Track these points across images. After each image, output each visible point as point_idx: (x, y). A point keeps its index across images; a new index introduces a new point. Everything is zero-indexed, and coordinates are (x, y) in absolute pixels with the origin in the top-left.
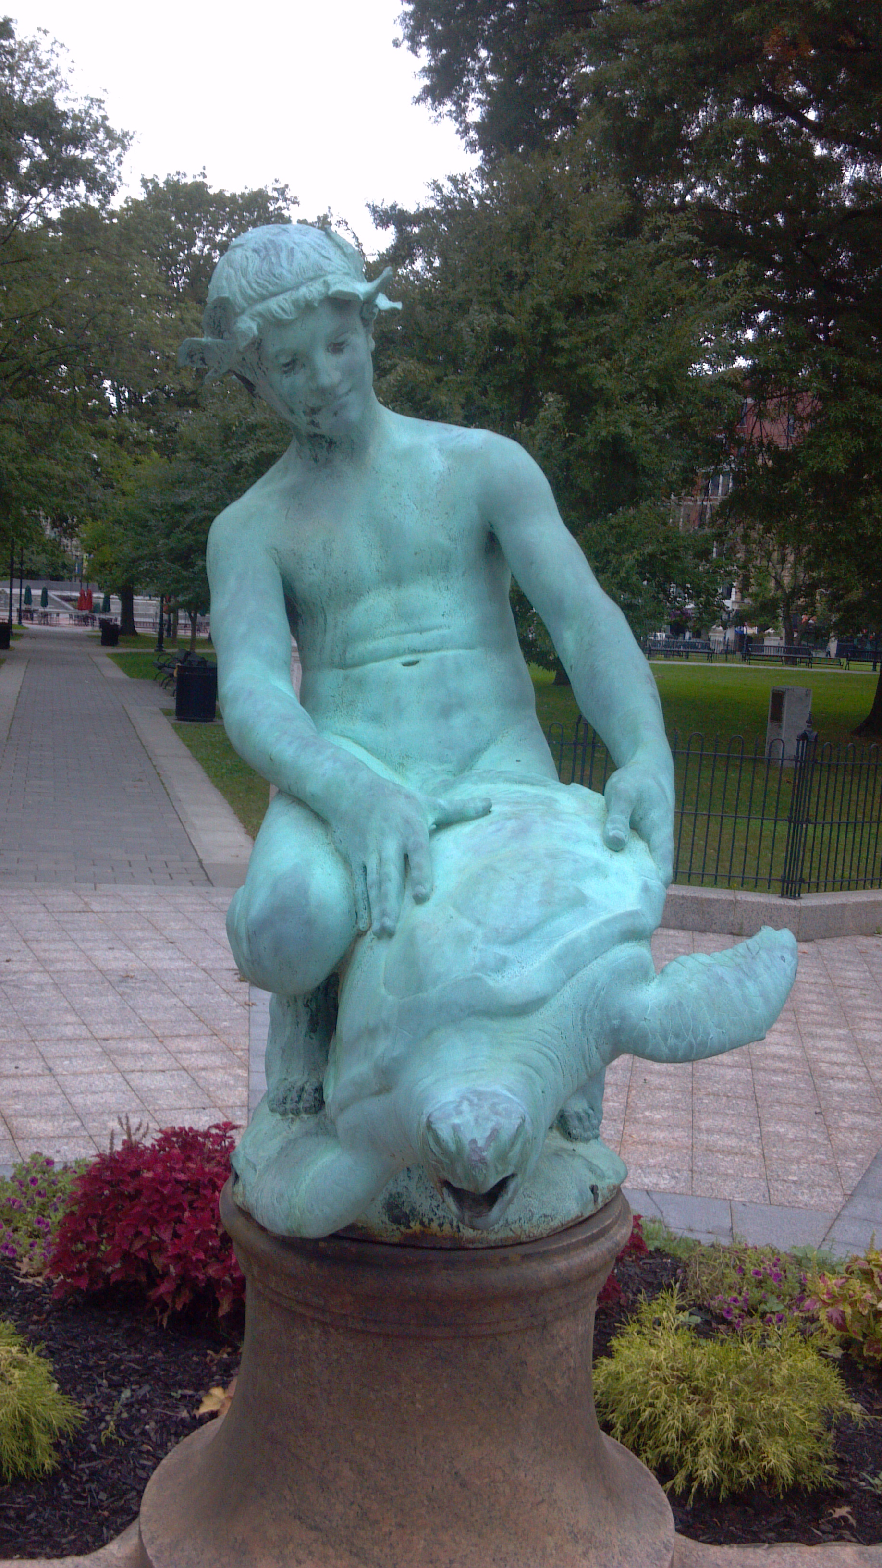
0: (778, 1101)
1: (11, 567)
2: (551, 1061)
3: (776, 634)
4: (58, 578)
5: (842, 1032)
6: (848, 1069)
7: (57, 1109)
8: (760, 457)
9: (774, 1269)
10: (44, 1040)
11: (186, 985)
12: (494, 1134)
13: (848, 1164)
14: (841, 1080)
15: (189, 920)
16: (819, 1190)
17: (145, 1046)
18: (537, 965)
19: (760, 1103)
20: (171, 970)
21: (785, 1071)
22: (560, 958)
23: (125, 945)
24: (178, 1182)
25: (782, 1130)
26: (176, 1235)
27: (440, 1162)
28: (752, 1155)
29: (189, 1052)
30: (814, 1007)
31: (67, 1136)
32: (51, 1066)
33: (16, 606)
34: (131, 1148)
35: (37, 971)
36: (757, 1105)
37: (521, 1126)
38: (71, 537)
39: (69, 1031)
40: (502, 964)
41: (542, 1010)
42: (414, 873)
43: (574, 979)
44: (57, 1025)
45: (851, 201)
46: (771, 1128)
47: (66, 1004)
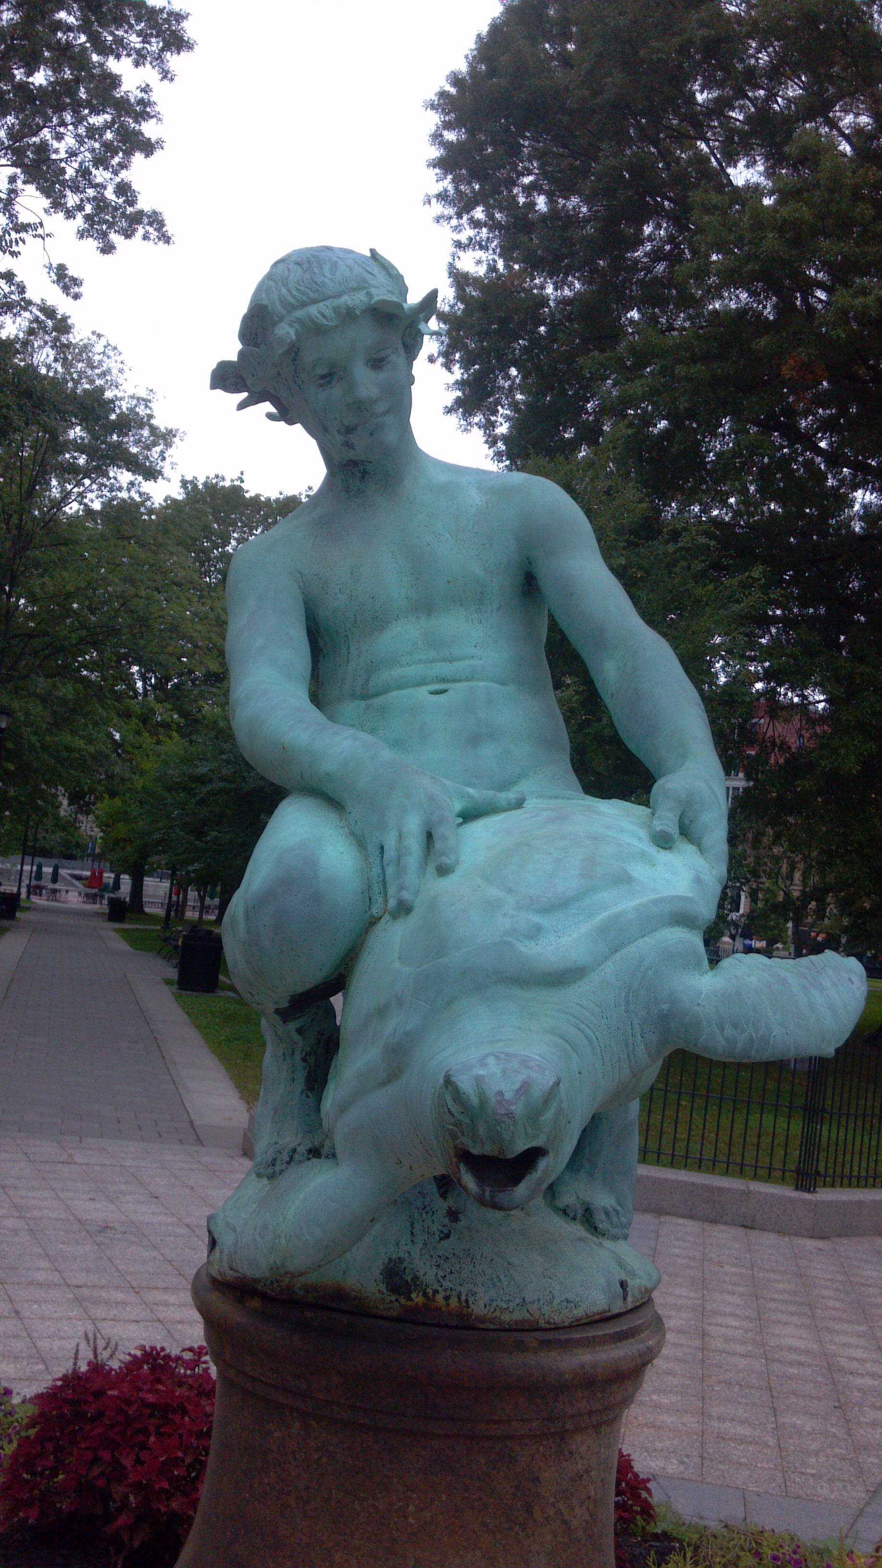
0: (795, 1393)
1: (24, 844)
2: (588, 1038)
3: (784, 949)
4: (70, 857)
5: (863, 1328)
6: (868, 1365)
7: (21, 1351)
8: (773, 755)
9: (794, 1556)
10: (13, 1283)
11: (168, 1239)
12: (525, 1088)
13: (871, 1459)
14: (862, 1375)
15: (176, 1177)
16: (839, 1484)
17: (120, 1296)
18: (575, 935)
19: (775, 1394)
20: (152, 1224)
21: (801, 1364)
22: (602, 930)
23: (107, 1197)
24: (146, 1404)
25: (799, 1422)
26: (138, 1461)
27: (458, 1124)
28: (767, 1446)
29: (166, 1304)
30: (831, 1303)
31: (28, 1379)
32: (19, 1309)
33: (25, 882)
34: (96, 1368)
35: (13, 1217)
36: (772, 1397)
37: (557, 1084)
38: (88, 813)
39: (40, 1276)
40: (534, 933)
41: (580, 983)
42: (438, 845)
43: (618, 955)
44: (29, 1269)
45: (862, 528)
46: (787, 1419)
47: (40, 1250)
